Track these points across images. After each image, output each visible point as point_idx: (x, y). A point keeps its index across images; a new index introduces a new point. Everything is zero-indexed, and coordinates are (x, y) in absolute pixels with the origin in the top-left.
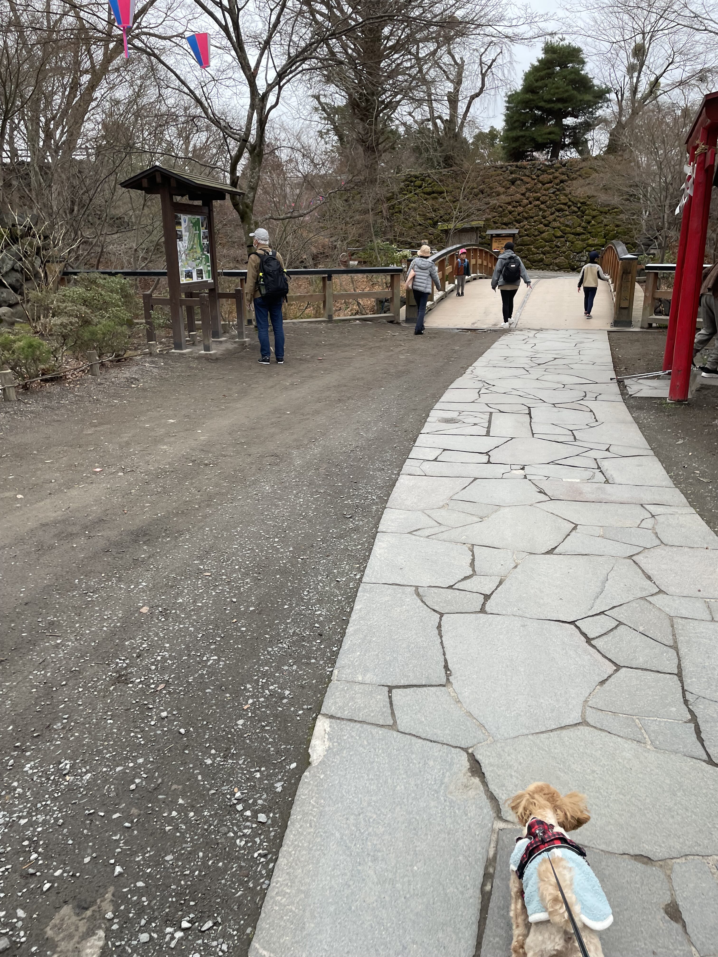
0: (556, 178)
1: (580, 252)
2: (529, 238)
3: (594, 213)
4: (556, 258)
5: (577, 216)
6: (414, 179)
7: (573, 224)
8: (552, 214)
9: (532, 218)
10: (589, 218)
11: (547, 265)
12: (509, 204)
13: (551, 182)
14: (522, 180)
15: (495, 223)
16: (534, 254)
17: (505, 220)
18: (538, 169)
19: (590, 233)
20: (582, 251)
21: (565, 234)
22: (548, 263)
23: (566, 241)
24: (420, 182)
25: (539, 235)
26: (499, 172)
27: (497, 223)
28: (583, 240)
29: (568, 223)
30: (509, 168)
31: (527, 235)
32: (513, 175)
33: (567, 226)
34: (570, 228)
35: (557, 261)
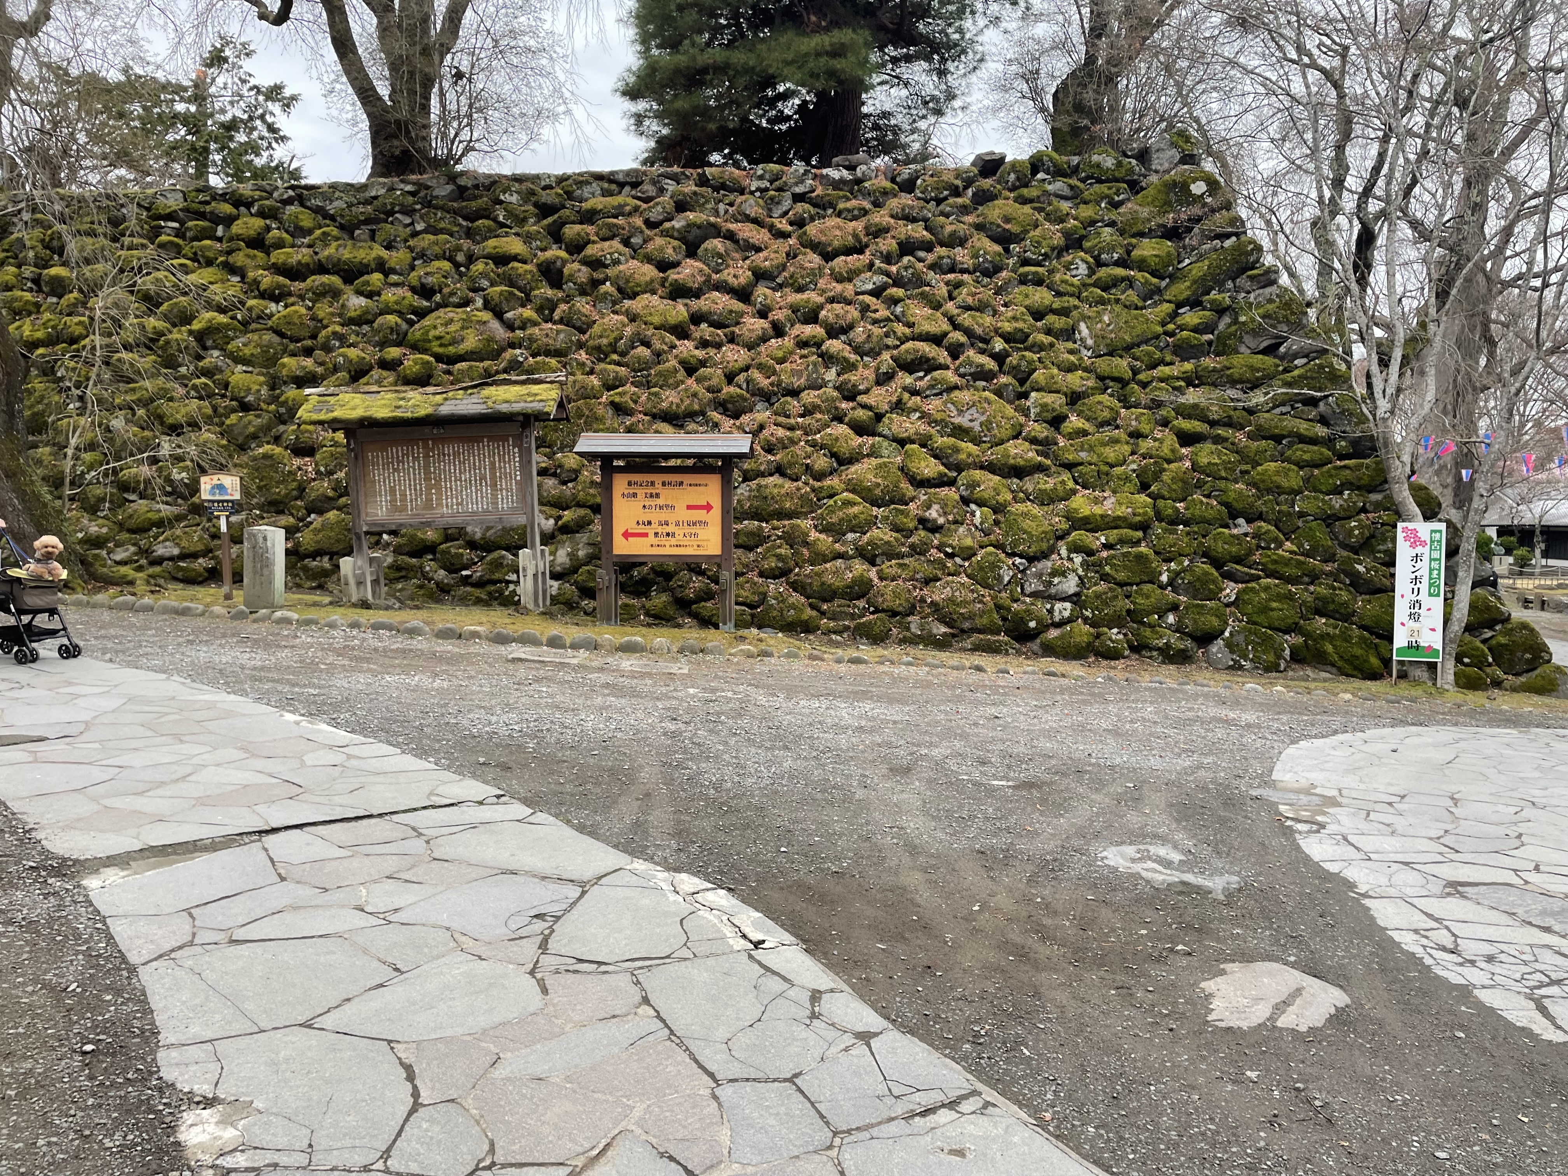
0: (879, 232)
1: (1044, 555)
2: (789, 485)
3: (1076, 380)
4: (928, 581)
5: (999, 393)
6: (226, 208)
7: (987, 425)
8: (882, 379)
9: (795, 393)
10: (1056, 401)
11: (894, 614)
12: (680, 332)
13: (860, 251)
14: (730, 236)
15: (619, 409)
16: (820, 558)
17: (670, 398)
18: (798, 198)
19: (1070, 466)
20: (1052, 550)
21: (959, 468)
22: (897, 604)
23: (966, 501)
24: (258, 223)
25: (832, 472)
26: (625, 198)
27: (629, 412)
28: (1046, 499)
29: (962, 421)
30: (671, 186)
31: (780, 470)
32: (691, 216)
33: (959, 432)
34: (976, 441)
35: (939, 594)
